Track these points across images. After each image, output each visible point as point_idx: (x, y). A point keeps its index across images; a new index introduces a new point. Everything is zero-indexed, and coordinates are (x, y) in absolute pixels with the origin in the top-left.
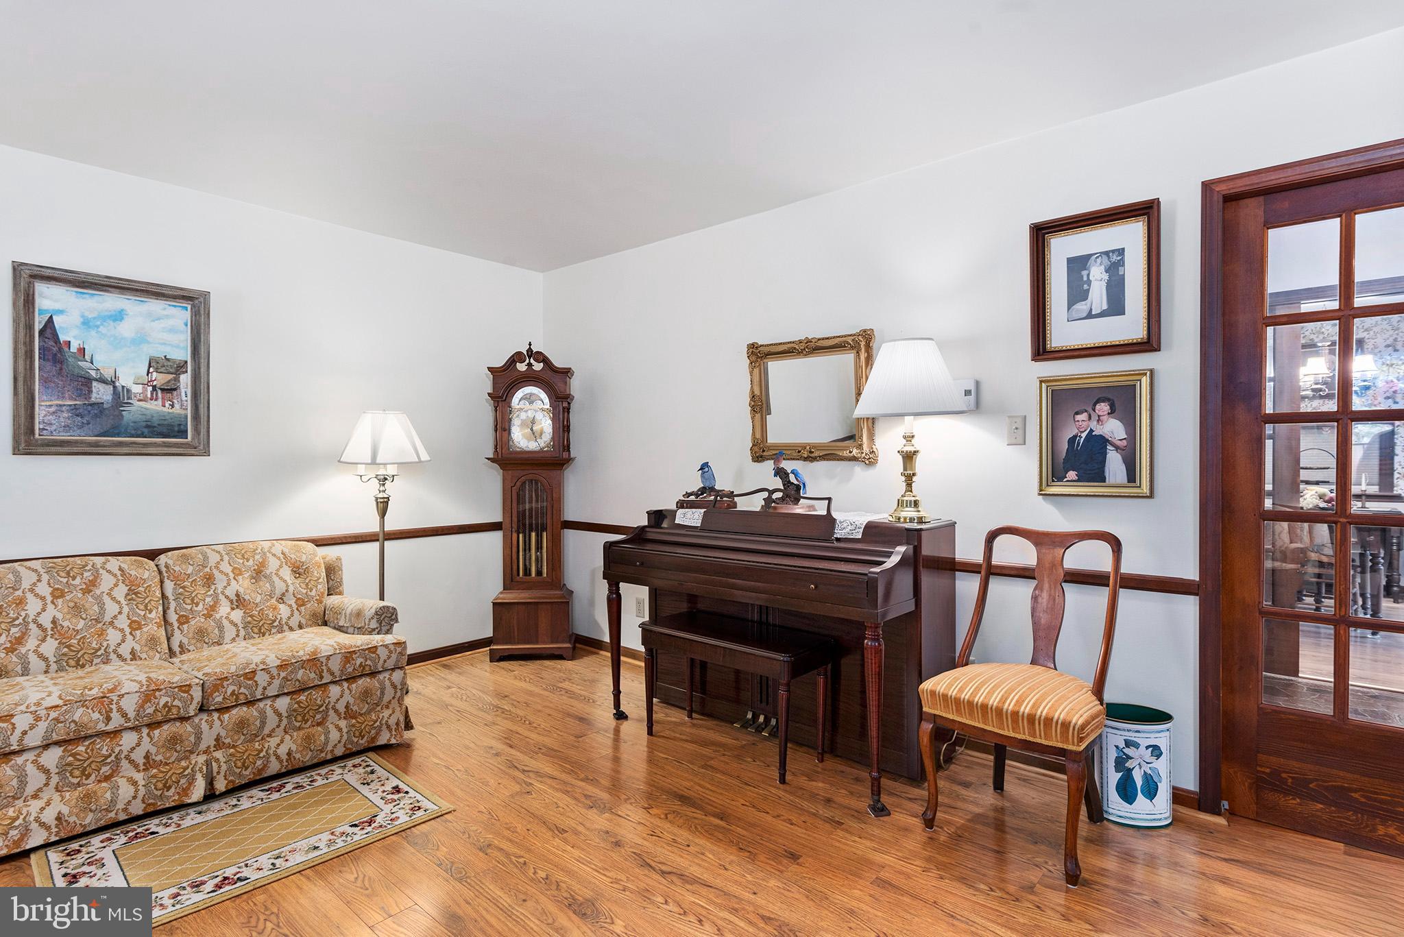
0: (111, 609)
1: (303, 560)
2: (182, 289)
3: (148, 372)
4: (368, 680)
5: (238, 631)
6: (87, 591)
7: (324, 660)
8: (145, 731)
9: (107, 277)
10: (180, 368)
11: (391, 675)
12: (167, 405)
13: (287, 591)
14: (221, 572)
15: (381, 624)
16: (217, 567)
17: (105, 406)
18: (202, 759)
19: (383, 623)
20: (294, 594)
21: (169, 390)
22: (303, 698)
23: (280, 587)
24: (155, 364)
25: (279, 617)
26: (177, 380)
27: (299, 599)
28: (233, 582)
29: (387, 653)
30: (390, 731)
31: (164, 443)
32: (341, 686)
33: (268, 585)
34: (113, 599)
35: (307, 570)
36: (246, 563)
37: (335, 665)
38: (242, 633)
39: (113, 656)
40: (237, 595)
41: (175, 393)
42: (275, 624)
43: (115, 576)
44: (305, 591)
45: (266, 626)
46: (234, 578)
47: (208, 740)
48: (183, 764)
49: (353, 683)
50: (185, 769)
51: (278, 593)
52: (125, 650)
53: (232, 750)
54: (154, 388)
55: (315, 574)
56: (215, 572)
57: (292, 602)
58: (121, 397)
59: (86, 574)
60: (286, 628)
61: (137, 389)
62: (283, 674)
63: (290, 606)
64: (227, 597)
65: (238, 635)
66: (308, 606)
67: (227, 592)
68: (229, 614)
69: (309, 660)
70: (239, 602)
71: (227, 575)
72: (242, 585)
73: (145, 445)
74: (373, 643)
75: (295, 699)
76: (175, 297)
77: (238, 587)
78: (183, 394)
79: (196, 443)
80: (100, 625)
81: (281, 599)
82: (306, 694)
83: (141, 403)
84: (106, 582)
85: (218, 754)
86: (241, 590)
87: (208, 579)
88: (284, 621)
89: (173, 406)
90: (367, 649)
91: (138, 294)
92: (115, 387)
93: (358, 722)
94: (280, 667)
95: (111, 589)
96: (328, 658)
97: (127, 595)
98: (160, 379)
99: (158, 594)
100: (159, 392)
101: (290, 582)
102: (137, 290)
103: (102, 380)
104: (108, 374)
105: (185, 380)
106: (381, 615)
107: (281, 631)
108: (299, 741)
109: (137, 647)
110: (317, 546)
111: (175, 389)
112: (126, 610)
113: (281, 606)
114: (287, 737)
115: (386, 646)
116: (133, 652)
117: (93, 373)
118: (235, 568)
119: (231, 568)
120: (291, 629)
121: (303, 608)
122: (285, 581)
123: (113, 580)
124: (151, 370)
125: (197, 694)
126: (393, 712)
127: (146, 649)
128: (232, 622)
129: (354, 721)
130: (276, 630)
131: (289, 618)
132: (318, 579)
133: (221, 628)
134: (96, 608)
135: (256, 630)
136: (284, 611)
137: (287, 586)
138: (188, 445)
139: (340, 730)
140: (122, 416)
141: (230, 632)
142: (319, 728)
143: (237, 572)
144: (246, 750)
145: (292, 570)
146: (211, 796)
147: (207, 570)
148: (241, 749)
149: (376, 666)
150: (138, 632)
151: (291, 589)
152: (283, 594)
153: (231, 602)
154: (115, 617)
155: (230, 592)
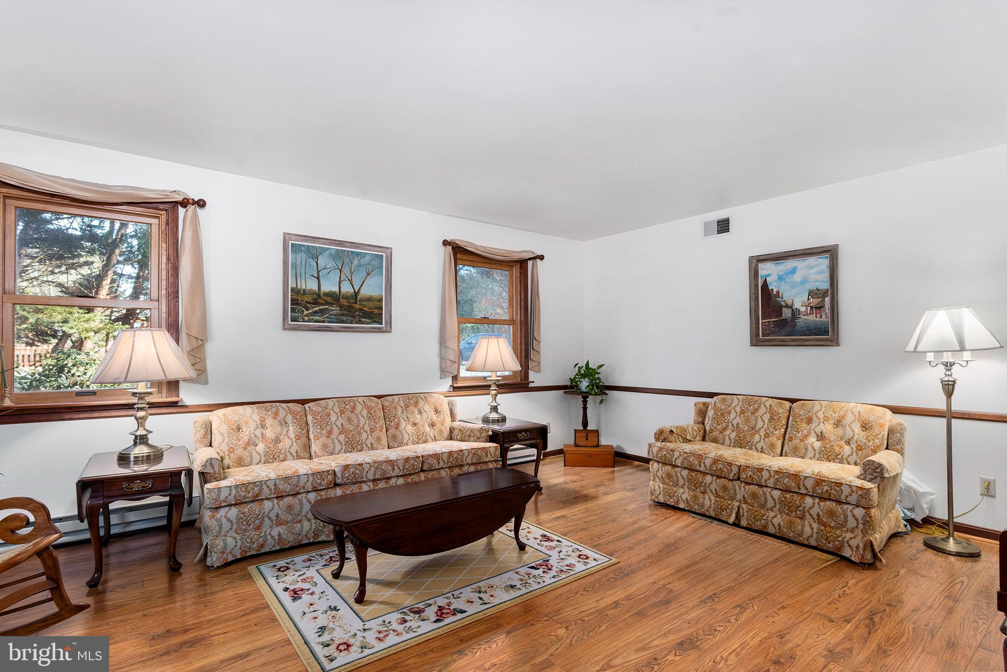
0: (760, 423)
1: (871, 420)
2: (822, 247)
3: (808, 299)
4: (834, 504)
5: (815, 454)
6: (753, 413)
7: (802, 478)
8: (715, 478)
9: (785, 252)
10: (824, 294)
11: (853, 509)
12: (818, 316)
13: (853, 438)
14: (817, 417)
15: (865, 472)
16: (816, 414)
17: (788, 320)
18: (737, 504)
19: (867, 472)
20: (856, 441)
21: (819, 308)
22: (788, 496)
23: (849, 434)
24: (812, 294)
25: (842, 453)
26: (823, 301)
27: (859, 445)
28: (822, 424)
29: (849, 491)
30: (852, 550)
31: (816, 339)
32: (814, 500)
33: (841, 431)
34: (762, 420)
35: (871, 427)
36: (833, 415)
37: (809, 484)
38: (817, 456)
39: (754, 447)
40: (821, 433)
41: (822, 309)
42: (839, 457)
43: (767, 408)
44: (864, 441)
45: (832, 456)
46: (823, 422)
47: (739, 497)
48: (729, 502)
49: (823, 501)
50: (729, 505)
51: (847, 437)
52: (759, 446)
53: (751, 507)
54: (811, 307)
55: (876, 431)
56: (814, 416)
57: (854, 446)
58: (795, 313)
59: (756, 405)
60: (845, 461)
61: (803, 309)
62: (776, 477)
63: (852, 448)
64: (815, 432)
65: (814, 457)
66: (864, 452)
67: (816, 430)
68: (813, 442)
69: (793, 474)
70: (821, 437)
71: (819, 419)
72: (827, 428)
73: (806, 340)
74: (842, 480)
75: (783, 495)
76: (820, 253)
77: (823, 428)
78: (827, 309)
79: (832, 338)
80: (753, 431)
81: (848, 443)
82: (791, 495)
83: (805, 317)
84: (762, 410)
85: (744, 506)
86: (824, 430)
87: (810, 420)
88: (845, 457)
89: (821, 317)
90: (833, 482)
91: (802, 256)
92: (793, 309)
93: (825, 530)
94: (776, 472)
95: (763, 415)
96: (806, 478)
97: (770, 419)
98: (814, 302)
99: (784, 422)
100: (814, 309)
101: (856, 432)
102: (800, 255)
103: (787, 306)
104: (789, 303)
105: (827, 300)
106: (866, 466)
107: (841, 462)
108: (785, 522)
109: (765, 447)
110: (893, 413)
111: (822, 307)
112: (766, 426)
113: (847, 447)
114: (779, 516)
115: (850, 486)
116: (762, 448)
117: (783, 303)
118: (826, 416)
119: (823, 416)
120: (849, 463)
121: (860, 452)
122: (853, 431)
123: (765, 410)
124: (810, 297)
125: (735, 470)
126: (855, 537)
127: (768, 449)
128: (813, 448)
129: (823, 528)
130: (838, 461)
131: (849, 456)
132: (878, 435)
133: (806, 449)
134: (754, 422)
135: (826, 457)
136: (847, 450)
137: (854, 435)
138: (828, 340)
139: (812, 529)
140: (796, 325)
141: (810, 453)
142: (799, 521)
143: (826, 419)
144: (757, 511)
145: (861, 425)
146: (736, 524)
147: (810, 414)
148: (755, 509)
149: (840, 496)
150: (767, 439)
151: (855, 438)
152: (850, 440)
153: (818, 436)
154: (760, 428)
155: (818, 430)
